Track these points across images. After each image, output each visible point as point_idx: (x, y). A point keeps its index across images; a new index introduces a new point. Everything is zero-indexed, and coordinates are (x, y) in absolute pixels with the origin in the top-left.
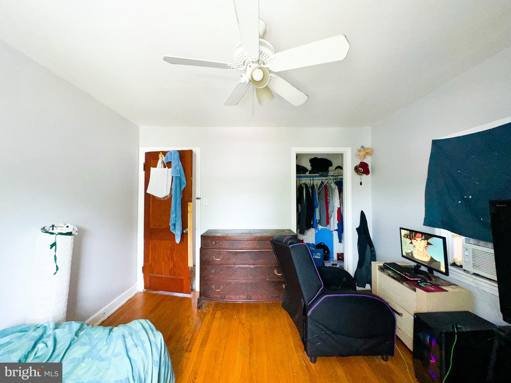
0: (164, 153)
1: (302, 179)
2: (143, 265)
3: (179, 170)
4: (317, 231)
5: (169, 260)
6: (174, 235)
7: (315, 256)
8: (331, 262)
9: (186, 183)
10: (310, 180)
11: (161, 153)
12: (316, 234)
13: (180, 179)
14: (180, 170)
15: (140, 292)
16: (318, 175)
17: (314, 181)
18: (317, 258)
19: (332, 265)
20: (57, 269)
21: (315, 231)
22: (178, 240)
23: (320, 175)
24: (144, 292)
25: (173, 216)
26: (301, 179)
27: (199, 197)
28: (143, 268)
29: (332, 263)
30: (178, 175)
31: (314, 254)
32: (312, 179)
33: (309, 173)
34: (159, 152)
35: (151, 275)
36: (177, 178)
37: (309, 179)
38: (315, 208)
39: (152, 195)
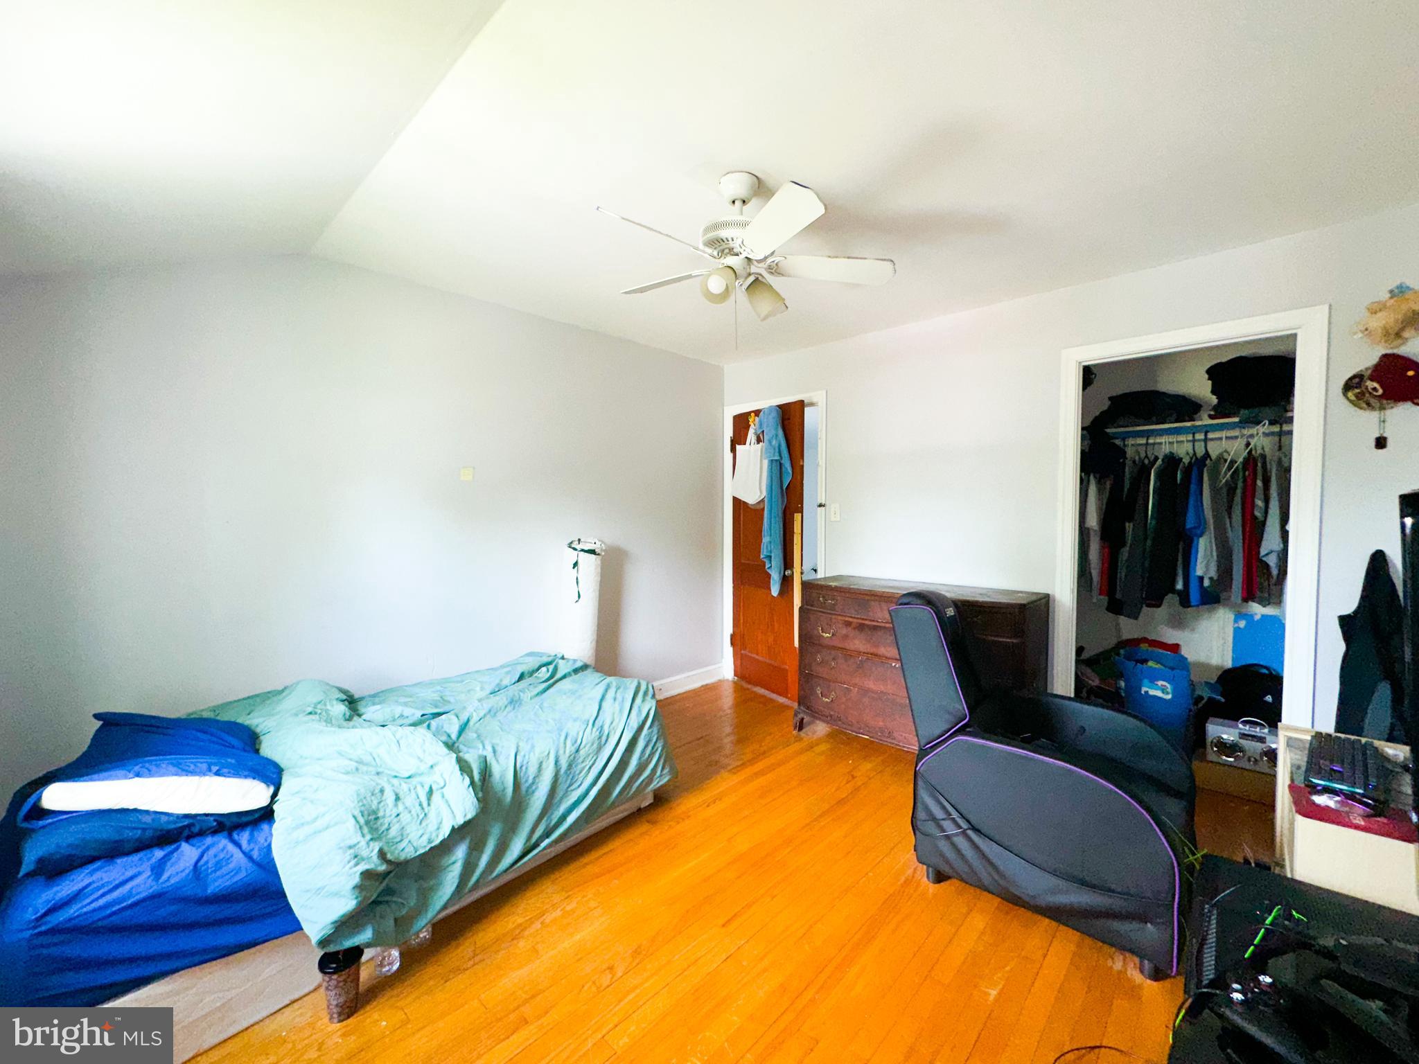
0: (757, 413)
1: (1158, 440)
2: (732, 632)
3: (777, 445)
4: (1242, 624)
5: (768, 627)
6: (769, 576)
7: (1147, 689)
8: (1241, 726)
9: (790, 472)
10: (1194, 441)
11: (753, 414)
12: (1237, 631)
13: (781, 464)
14: (780, 446)
15: (728, 680)
16: (1236, 420)
17: (1210, 445)
18: (1155, 697)
19: (1240, 738)
20: (579, 596)
21: (1236, 621)
22: (775, 591)
23: (1240, 422)
24: (735, 683)
25: (766, 540)
26: (1151, 441)
27: (823, 503)
28: (733, 637)
29: (1242, 731)
30: (774, 456)
31: (1146, 681)
32: (1200, 436)
33: (1211, 417)
34: (749, 413)
35: (743, 652)
36: (774, 464)
37: (1190, 437)
38: (1195, 538)
39: (744, 502)
